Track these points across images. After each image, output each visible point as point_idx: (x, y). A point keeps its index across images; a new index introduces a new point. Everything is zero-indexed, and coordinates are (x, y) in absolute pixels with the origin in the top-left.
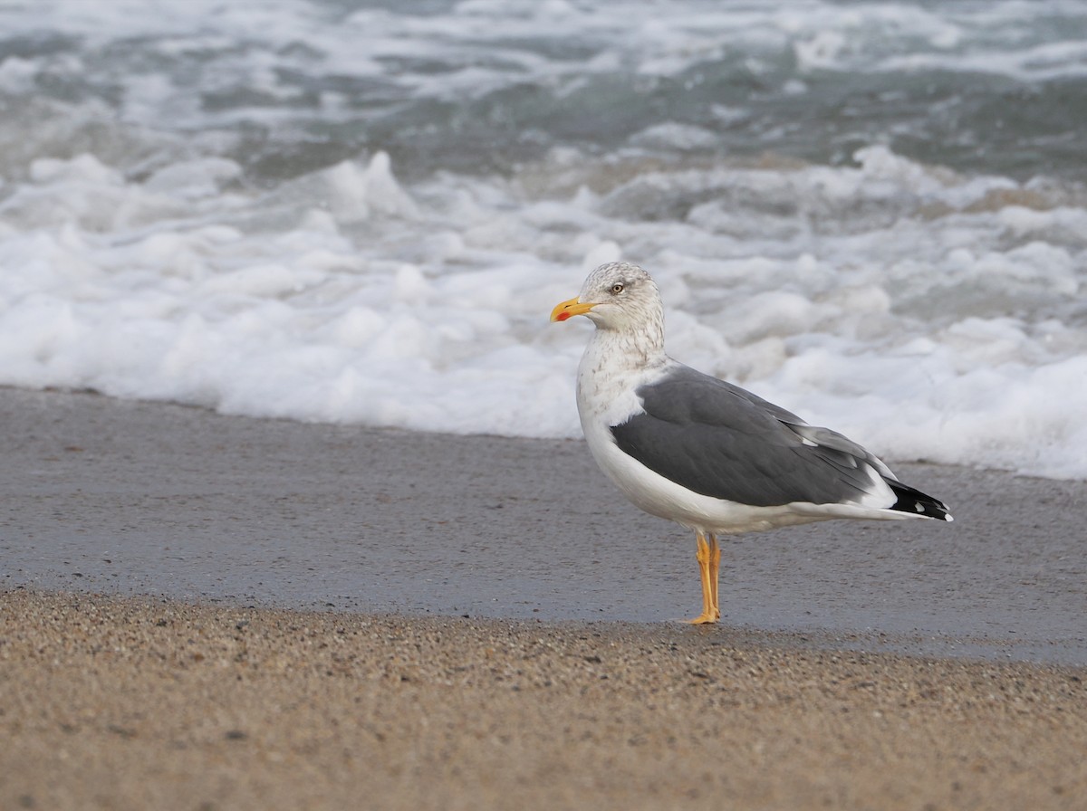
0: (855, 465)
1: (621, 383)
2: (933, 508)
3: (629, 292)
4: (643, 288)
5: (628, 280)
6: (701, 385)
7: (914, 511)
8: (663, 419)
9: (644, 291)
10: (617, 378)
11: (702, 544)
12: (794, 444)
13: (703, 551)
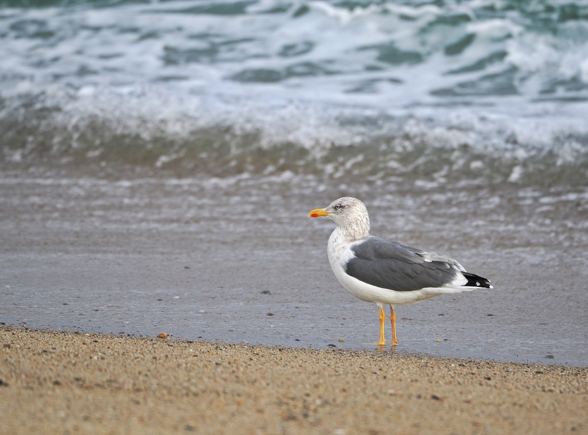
0: (449, 267)
1: (344, 247)
2: (484, 283)
3: (342, 210)
4: (349, 209)
5: (342, 205)
6: (378, 242)
7: (476, 286)
8: (364, 259)
9: (348, 211)
10: (342, 246)
11: (381, 311)
12: (421, 262)
13: (382, 315)
